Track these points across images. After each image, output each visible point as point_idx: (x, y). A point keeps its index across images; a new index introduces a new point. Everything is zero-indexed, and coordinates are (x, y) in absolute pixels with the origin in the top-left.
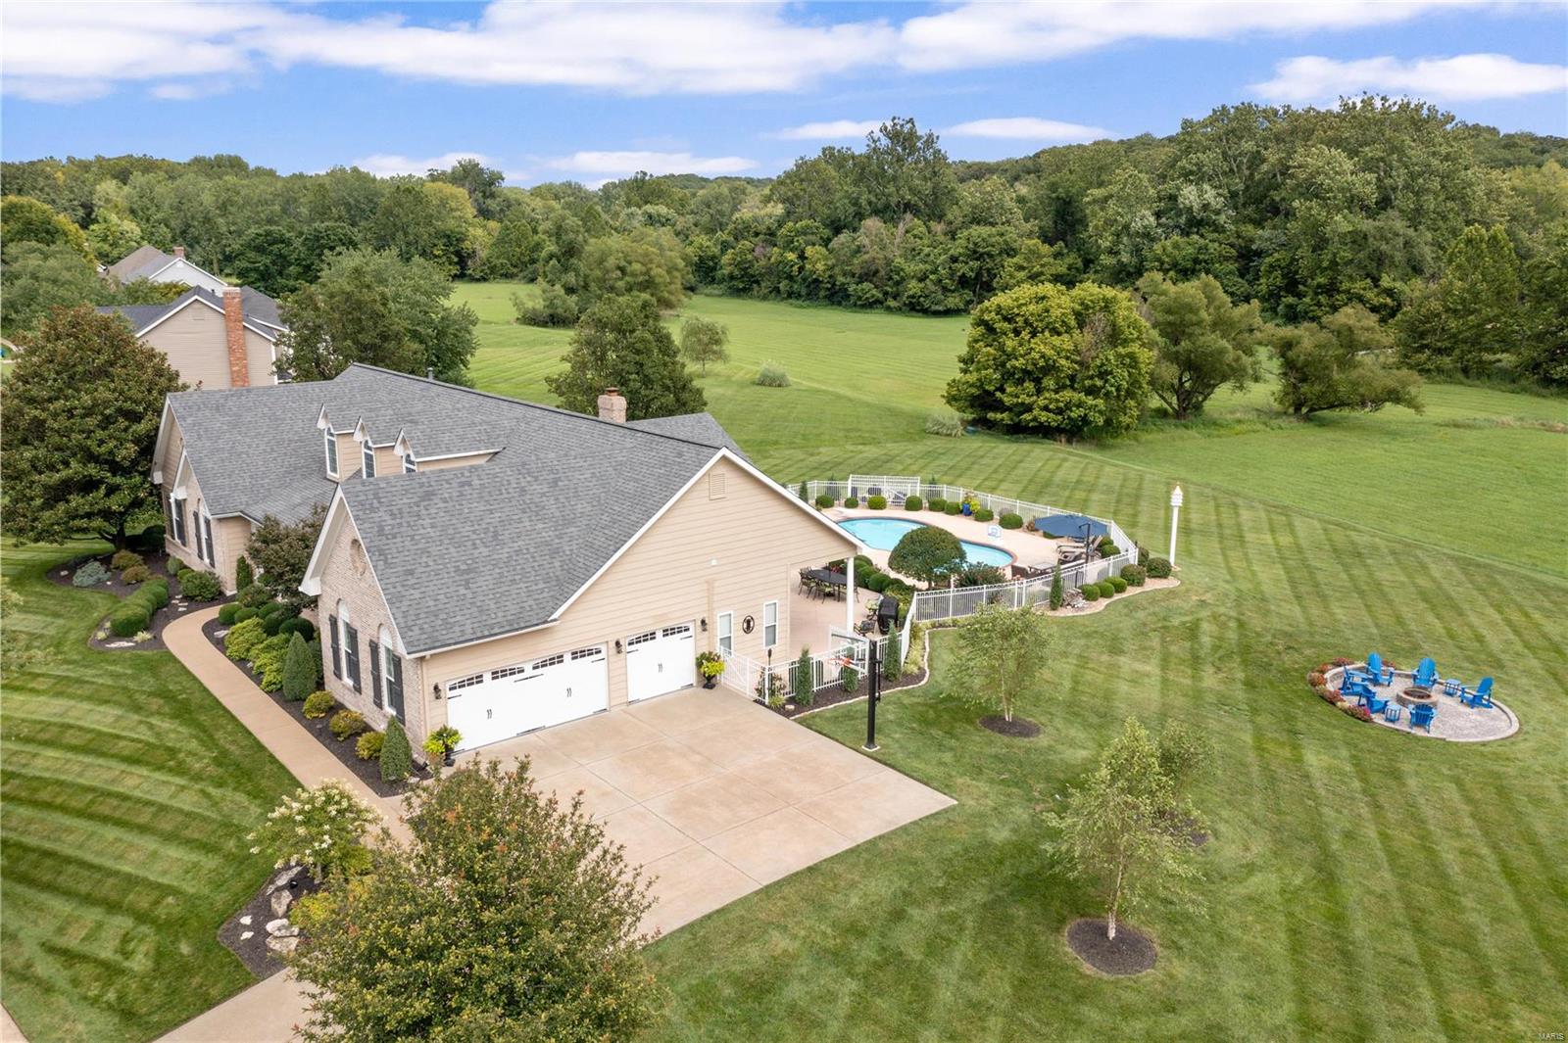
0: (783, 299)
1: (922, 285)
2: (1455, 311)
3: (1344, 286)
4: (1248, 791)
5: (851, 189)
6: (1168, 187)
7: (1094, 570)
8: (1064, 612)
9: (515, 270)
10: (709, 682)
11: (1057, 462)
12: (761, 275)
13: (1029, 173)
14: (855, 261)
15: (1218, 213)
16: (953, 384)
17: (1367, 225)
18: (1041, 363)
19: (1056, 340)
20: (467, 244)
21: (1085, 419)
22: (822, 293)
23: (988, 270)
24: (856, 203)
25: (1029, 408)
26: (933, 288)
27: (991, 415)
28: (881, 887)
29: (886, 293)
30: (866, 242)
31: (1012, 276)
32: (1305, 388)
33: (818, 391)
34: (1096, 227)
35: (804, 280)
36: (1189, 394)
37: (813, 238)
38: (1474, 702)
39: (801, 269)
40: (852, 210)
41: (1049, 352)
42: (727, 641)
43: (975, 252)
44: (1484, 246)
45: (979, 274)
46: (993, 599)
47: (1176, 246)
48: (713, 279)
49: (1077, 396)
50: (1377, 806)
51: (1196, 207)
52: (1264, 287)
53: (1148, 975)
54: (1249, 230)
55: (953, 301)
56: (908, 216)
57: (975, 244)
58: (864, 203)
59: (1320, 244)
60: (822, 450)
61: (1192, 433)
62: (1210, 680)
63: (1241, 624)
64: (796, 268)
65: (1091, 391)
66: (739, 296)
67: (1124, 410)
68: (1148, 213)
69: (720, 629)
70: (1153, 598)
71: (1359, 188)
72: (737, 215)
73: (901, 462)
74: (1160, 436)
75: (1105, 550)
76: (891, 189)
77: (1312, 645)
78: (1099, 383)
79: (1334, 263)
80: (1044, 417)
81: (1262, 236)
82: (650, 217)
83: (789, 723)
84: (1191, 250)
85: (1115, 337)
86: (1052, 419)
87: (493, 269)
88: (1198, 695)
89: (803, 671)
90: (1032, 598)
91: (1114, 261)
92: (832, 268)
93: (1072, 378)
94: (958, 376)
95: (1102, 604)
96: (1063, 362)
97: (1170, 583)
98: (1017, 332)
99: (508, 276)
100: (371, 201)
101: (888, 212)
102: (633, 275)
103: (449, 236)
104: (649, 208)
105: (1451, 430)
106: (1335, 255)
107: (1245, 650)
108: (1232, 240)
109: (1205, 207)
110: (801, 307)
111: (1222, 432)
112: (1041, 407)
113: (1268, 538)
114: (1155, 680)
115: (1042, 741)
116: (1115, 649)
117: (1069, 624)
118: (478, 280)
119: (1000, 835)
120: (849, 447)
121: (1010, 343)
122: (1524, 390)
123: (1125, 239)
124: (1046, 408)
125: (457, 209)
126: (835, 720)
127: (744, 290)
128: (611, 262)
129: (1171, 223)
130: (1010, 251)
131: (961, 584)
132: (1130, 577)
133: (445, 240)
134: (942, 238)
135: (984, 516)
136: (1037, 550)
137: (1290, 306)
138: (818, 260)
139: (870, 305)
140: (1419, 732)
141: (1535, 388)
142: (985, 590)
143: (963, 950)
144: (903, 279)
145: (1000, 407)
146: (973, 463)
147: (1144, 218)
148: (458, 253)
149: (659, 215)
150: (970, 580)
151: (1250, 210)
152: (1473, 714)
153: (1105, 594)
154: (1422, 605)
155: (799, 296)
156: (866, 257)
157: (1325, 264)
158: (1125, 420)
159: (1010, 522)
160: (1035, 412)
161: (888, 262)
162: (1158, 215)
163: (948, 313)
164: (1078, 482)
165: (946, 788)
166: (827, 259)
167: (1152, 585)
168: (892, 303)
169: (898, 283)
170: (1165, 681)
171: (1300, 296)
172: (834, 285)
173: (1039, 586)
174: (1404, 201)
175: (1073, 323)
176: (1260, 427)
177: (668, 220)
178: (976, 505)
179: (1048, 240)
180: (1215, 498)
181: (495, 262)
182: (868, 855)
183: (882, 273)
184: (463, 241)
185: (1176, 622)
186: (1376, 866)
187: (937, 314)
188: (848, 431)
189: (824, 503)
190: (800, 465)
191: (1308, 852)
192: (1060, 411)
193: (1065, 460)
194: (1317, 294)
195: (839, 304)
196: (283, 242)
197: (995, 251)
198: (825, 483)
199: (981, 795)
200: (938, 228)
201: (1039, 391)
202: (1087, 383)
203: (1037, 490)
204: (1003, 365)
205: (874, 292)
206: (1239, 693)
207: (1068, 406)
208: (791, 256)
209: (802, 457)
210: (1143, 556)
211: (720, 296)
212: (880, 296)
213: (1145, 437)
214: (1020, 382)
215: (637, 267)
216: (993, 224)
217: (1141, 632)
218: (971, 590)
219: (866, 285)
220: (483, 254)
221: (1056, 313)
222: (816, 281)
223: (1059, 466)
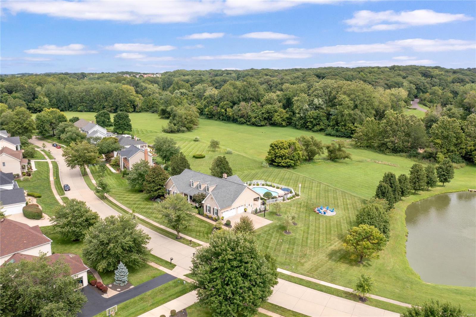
0: (221, 121)
1: (255, 119)
2: (365, 135)
3: (347, 125)
4: (303, 221)
5: (237, 94)
6: (311, 98)
7: (289, 195)
8: (285, 202)
9: (148, 109)
10: (245, 211)
11: (285, 173)
12: (215, 114)
13: (280, 84)
14: (239, 113)
15: (322, 105)
16: (267, 157)
17: (352, 112)
18: (283, 155)
19: (285, 151)
20: (136, 103)
21: (290, 165)
22: (231, 120)
23: (271, 116)
24: (238, 98)
25: (280, 163)
26: (258, 120)
27: (274, 164)
28: (268, 228)
29: (247, 121)
30: (242, 108)
31: (276, 118)
32: (332, 155)
33: (239, 155)
34: (295, 107)
35: (226, 116)
36: (311, 156)
37: (228, 106)
38: (332, 211)
39: (226, 113)
40: (238, 99)
41: (284, 153)
42: (247, 207)
43: (268, 112)
44: (370, 122)
45: (269, 117)
46: (276, 201)
47: (313, 113)
48: (202, 114)
49: (289, 161)
50: (316, 222)
51: (317, 104)
52: (331, 124)
53: (291, 235)
54: (329, 109)
55: (263, 123)
56: (251, 101)
57: (268, 110)
58: (240, 98)
59: (343, 116)
60: (245, 172)
61: (311, 165)
62: (302, 210)
63: (307, 203)
64: (224, 113)
65: (291, 160)
66: (210, 119)
67: (297, 162)
68: (306, 105)
69: (246, 205)
70: (296, 199)
71: (350, 105)
72: (205, 94)
73: (259, 174)
74: (304, 166)
75: (291, 192)
76: (247, 95)
77: (315, 205)
78: (293, 158)
79: (345, 120)
80: (283, 164)
81: (332, 111)
82: (181, 93)
83: (255, 215)
84: (316, 114)
85: (295, 150)
86: (285, 165)
87: (142, 109)
88: (300, 211)
89: (256, 210)
90: (281, 200)
91: (299, 115)
92: (233, 114)
93: (288, 157)
94: (268, 155)
95: (290, 200)
96: (287, 154)
97: (299, 197)
98: (278, 149)
99: (147, 111)
100: (110, 92)
101: (246, 100)
102: (188, 119)
103: (131, 101)
104: (181, 90)
105: (358, 162)
106: (345, 118)
107: (307, 206)
108: (326, 111)
109: (320, 104)
110: (226, 123)
111: (316, 164)
112: (283, 162)
113: (316, 188)
114: (295, 210)
115: (282, 216)
116: (291, 206)
117: (285, 203)
118: (138, 112)
119: (278, 224)
120: (249, 171)
121: (277, 151)
122: (376, 152)
123: (302, 111)
124: (284, 163)
125: (131, 93)
126: (260, 215)
127: (211, 118)
128: (183, 117)
129: (312, 107)
130: (276, 111)
131: (272, 199)
132: (294, 196)
133: (130, 102)
134: (259, 107)
135: (274, 187)
136: (282, 193)
137: (336, 129)
138: (230, 112)
139: (242, 123)
140: (324, 215)
141: (378, 151)
142: (275, 199)
143: (275, 233)
144: (251, 117)
145: (275, 162)
146: (271, 174)
147: (306, 106)
148: (133, 105)
149: (184, 92)
150: (273, 198)
151: (330, 104)
152: (331, 213)
153: (290, 199)
154: (333, 199)
155: (225, 120)
156: (242, 112)
157: (343, 120)
158: (298, 164)
159: (278, 188)
160: (282, 163)
161: (247, 113)
162: (309, 105)
163: (262, 126)
164: (289, 178)
165: (272, 221)
166: (232, 112)
167: (297, 197)
168: (248, 123)
169: (249, 119)
170: (296, 210)
171: (338, 126)
172: (234, 118)
173: (282, 198)
174: (360, 107)
175: (288, 147)
176: (323, 163)
177: (186, 93)
178: (273, 185)
179: (285, 109)
180: (310, 181)
181: (143, 107)
182: (266, 226)
183: (246, 116)
184: (135, 102)
185: (299, 203)
186: (313, 227)
187: (259, 126)
188: (248, 167)
189: (250, 185)
190: (242, 175)
191: (307, 226)
192: (286, 163)
193: (287, 173)
194: (342, 126)
195: (235, 122)
196: (107, 114)
197: (272, 112)
198: (250, 182)
199: (276, 221)
200: (259, 104)
201: (282, 159)
202: (291, 158)
203: (282, 180)
204: (276, 155)
205: (244, 120)
206: (305, 211)
207: (287, 162)
208: (223, 110)
209: (242, 174)
210: (296, 193)
211: (205, 119)
212: (245, 121)
213: (302, 166)
214: (279, 158)
215: (189, 117)
216: (272, 104)
217: (294, 204)
218: (273, 199)
219: (242, 119)
220: (140, 105)
221: (285, 146)
222: (230, 117)
223: (286, 174)
